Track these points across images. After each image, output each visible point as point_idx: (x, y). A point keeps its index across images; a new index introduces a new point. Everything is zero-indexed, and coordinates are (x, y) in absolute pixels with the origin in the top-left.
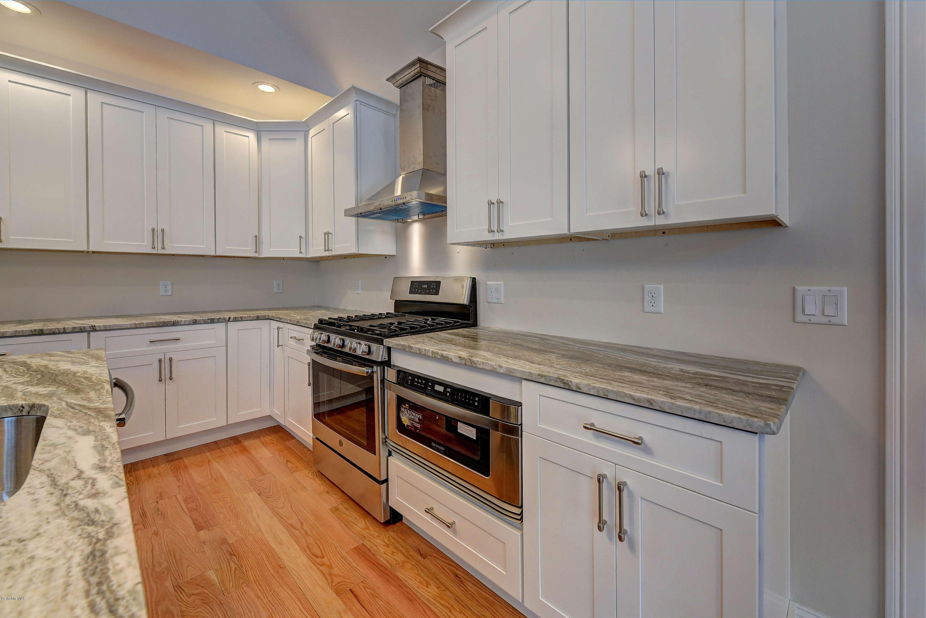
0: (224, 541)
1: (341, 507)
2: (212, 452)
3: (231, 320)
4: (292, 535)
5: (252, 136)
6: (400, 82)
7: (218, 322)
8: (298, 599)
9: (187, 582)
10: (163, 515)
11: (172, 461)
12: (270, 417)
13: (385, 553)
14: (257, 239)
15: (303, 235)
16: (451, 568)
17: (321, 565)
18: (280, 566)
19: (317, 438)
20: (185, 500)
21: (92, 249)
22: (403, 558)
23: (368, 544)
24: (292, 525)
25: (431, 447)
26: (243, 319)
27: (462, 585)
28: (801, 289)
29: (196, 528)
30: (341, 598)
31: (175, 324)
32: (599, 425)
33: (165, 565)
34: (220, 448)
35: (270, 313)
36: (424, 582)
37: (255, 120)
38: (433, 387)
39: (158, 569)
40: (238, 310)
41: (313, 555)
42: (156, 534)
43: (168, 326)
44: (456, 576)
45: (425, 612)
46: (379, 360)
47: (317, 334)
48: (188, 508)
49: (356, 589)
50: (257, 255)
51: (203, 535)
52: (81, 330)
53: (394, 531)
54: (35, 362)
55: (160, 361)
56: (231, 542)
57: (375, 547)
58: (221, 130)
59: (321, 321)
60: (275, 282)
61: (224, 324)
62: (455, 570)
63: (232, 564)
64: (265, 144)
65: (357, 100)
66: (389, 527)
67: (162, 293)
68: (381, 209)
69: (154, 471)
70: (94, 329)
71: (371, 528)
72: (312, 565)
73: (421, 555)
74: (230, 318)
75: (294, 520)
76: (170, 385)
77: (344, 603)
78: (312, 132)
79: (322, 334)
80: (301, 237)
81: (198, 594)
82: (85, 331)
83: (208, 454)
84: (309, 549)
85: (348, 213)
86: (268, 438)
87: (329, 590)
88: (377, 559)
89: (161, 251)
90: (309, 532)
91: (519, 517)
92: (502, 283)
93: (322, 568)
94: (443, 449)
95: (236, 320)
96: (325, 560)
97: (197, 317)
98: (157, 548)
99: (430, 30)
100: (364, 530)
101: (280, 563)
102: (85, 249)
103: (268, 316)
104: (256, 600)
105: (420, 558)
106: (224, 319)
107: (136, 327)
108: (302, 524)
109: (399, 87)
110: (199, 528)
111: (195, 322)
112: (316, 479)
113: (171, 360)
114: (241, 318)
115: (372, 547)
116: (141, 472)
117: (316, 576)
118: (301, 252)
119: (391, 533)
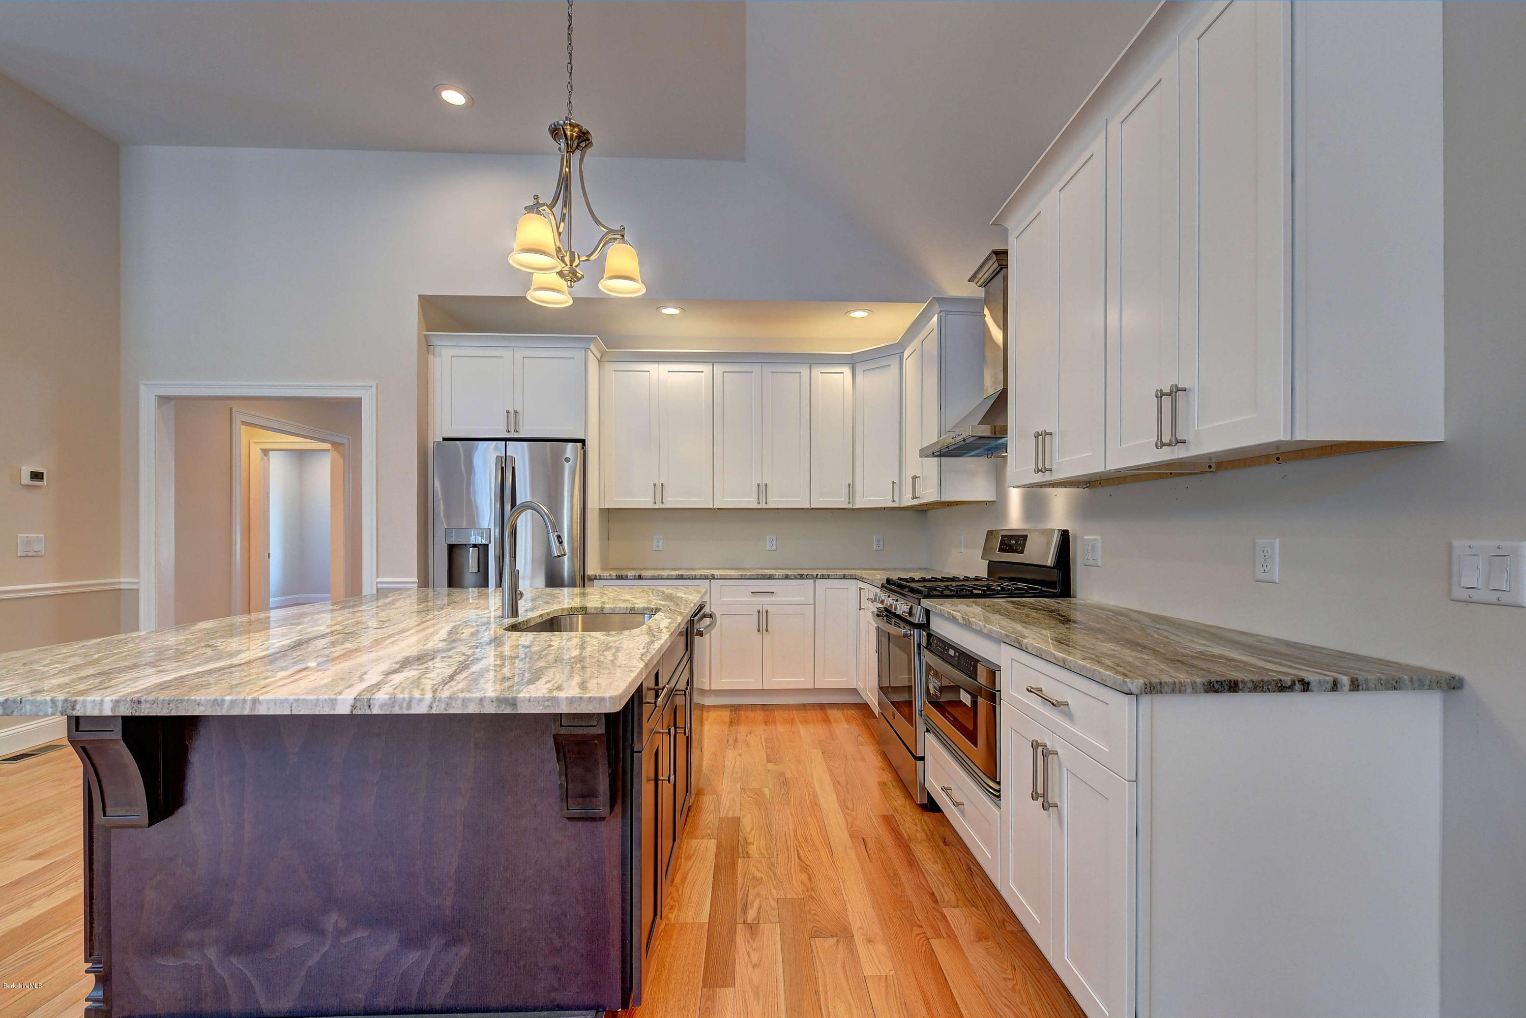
0: (783, 774)
1: (890, 784)
2: (799, 712)
3: (819, 577)
4: (835, 788)
5: (847, 370)
6: (982, 280)
7: (807, 578)
8: (820, 827)
9: (749, 789)
10: (748, 745)
11: (767, 710)
12: (855, 691)
13: (909, 828)
14: (851, 487)
15: (896, 481)
16: (969, 862)
17: (848, 815)
18: (816, 804)
19: (882, 713)
20: (766, 740)
21: (715, 507)
22: (924, 837)
23: (897, 817)
24: (838, 782)
25: (946, 718)
26: (830, 577)
27: (971, 877)
28: (1459, 544)
29: (767, 758)
30: (852, 840)
31: (770, 577)
32: (1046, 692)
33: (739, 775)
34: (806, 710)
35: (858, 573)
36: (933, 860)
37: (850, 353)
38: (948, 650)
39: (734, 775)
40: (830, 569)
41: (845, 806)
42: (740, 755)
43: (765, 579)
44: (970, 869)
45: (918, 877)
46: (916, 622)
47: (883, 595)
48: (766, 746)
49: (868, 840)
50: (850, 506)
51: (770, 766)
52: (706, 578)
53: (929, 817)
54: (667, 591)
55: (759, 612)
56: (787, 776)
57: (902, 821)
58: (817, 371)
59: (889, 581)
60: (875, 537)
61: (813, 580)
62: (971, 865)
63: (783, 790)
64: (860, 377)
65: (941, 311)
66: (927, 813)
67: (768, 548)
68: (948, 447)
69: (751, 714)
70: (713, 577)
71: (908, 807)
72: (841, 812)
73: (944, 842)
74: (817, 575)
75: (842, 780)
76: (767, 638)
77: (853, 843)
78: (906, 354)
79: (889, 597)
80: (893, 483)
81: (754, 798)
82: (708, 579)
83: (795, 712)
84: (844, 802)
85: (924, 453)
86: (851, 713)
87: (846, 832)
88: (899, 829)
89: (765, 506)
90: (850, 791)
91: (997, 794)
92: (1098, 537)
93: (847, 817)
94: (952, 719)
95: (823, 577)
96: (853, 813)
97: (790, 573)
98: (738, 763)
99: (990, 223)
100: (900, 806)
101: (817, 802)
102: (711, 507)
103: (855, 575)
104: (790, 816)
105: (942, 844)
106: (812, 575)
107: (742, 578)
108: (848, 784)
109: (983, 285)
110: (769, 761)
111: (787, 577)
112: (879, 757)
113: (767, 612)
114: (828, 575)
115: (900, 820)
116: (743, 713)
117: (841, 820)
118: (894, 501)
119: (928, 817)
